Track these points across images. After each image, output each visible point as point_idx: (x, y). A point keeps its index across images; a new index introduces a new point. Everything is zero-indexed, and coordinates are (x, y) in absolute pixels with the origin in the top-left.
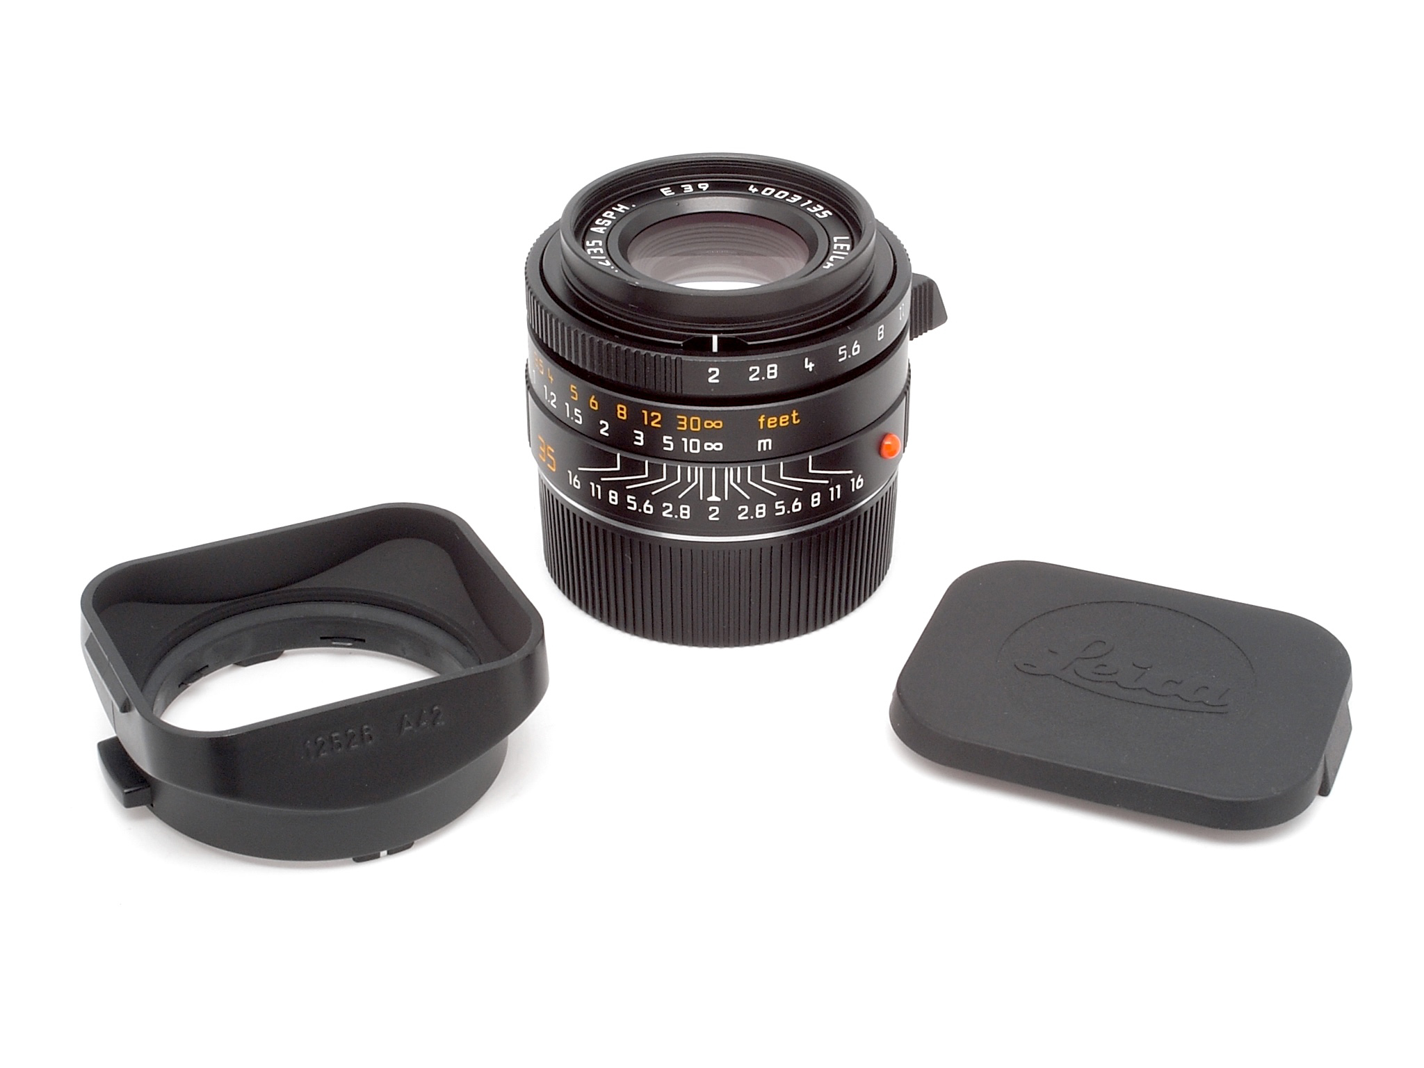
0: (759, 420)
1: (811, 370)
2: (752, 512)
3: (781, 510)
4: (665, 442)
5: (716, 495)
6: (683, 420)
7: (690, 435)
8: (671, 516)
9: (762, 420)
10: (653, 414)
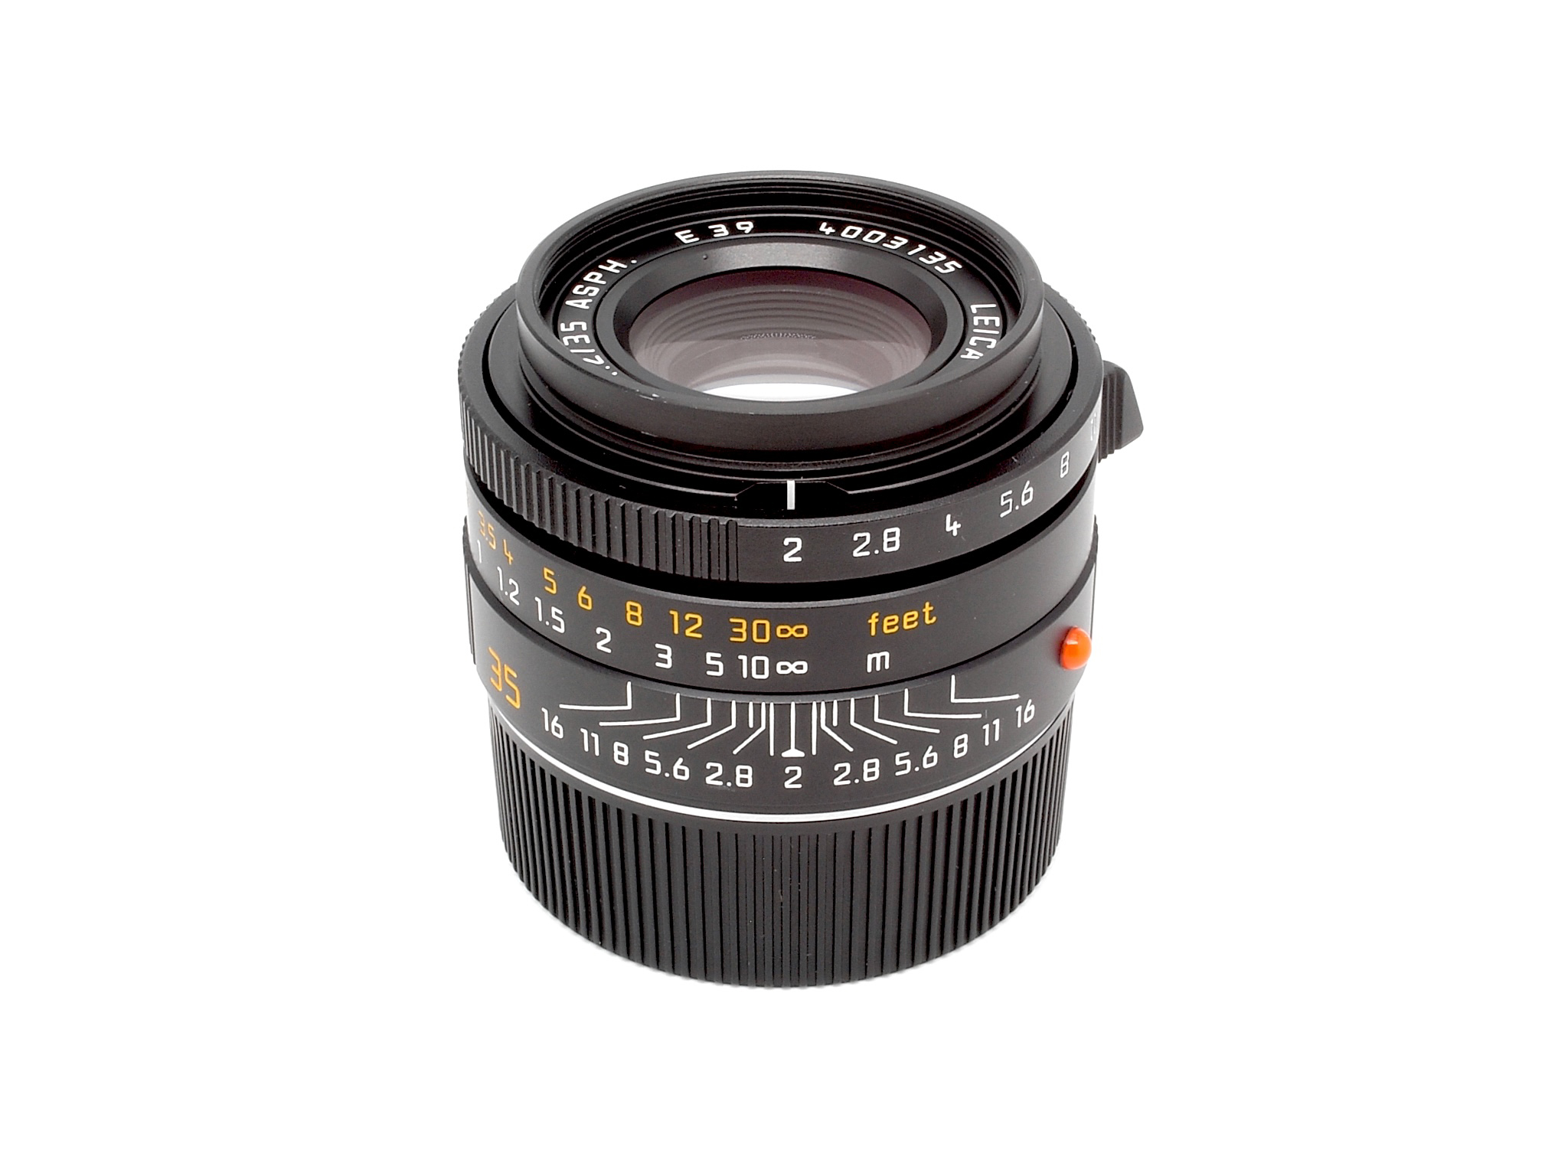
0: (870, 621)
1: (955, 533)
2: (857, 772)
3: (904, 767)
4: (709, 661)
5: (796, 748)
6: (740, 625)
7: (751, 649)
8: (720, 783)
9: (873, 621)
10: (687, 617)
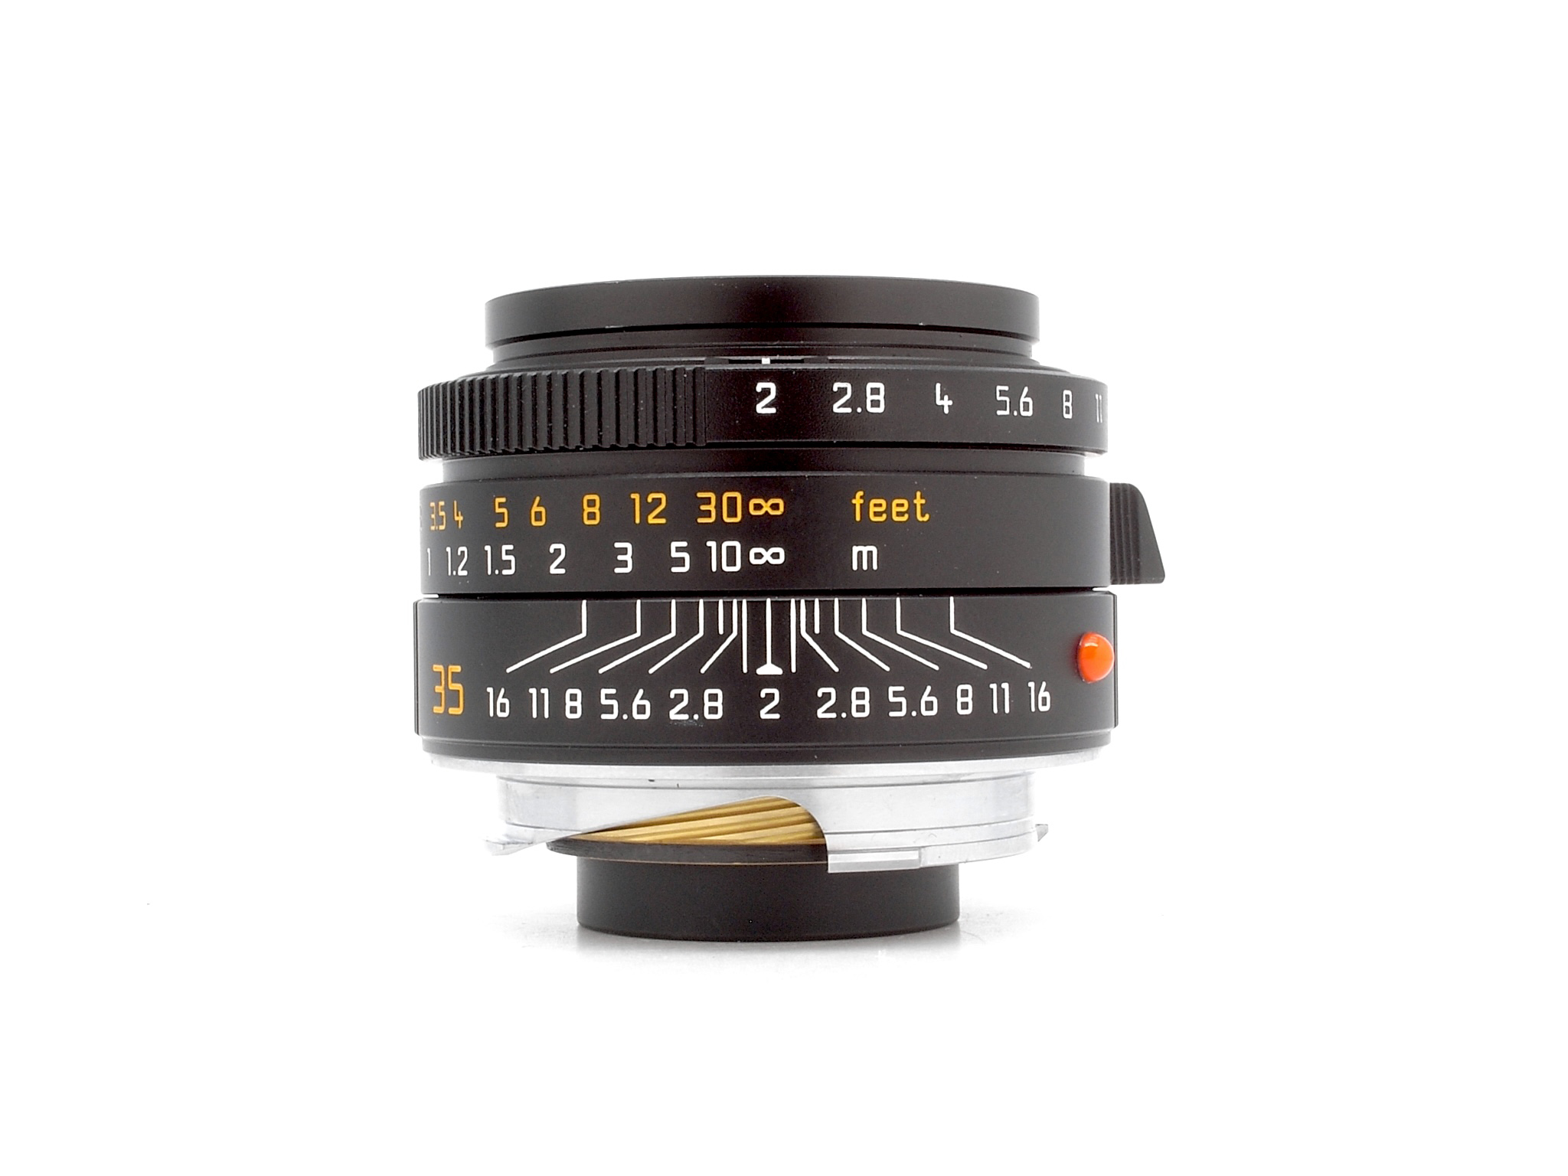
0: (854, 501)
1: (946, 411)
2: (843, 704)
3: (899, 707)
4: (674, 554)
5: (773, 662)
6: (708, 501)
7: (721, 532)
8: (685, 717)
9: (858, 501)
10: (651, 497)
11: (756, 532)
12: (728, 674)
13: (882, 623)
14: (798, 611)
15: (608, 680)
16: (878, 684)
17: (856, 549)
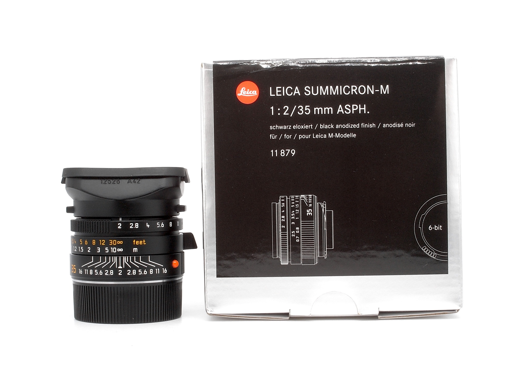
1: (148, 227)
2: (131, 272)
3: (140, 273)
4: (106, 250)
5: (121, 266)
6: (111, 241)
7: (113, 246)
8: (107, 275)
9: (134, 241)
10: (103, 241)
11: (118, 246)
12: (114, 268)
13: (138, 260)
14: (124, 258)
15: (96, 269)
16: (137, 270)
17: (134, 249)
